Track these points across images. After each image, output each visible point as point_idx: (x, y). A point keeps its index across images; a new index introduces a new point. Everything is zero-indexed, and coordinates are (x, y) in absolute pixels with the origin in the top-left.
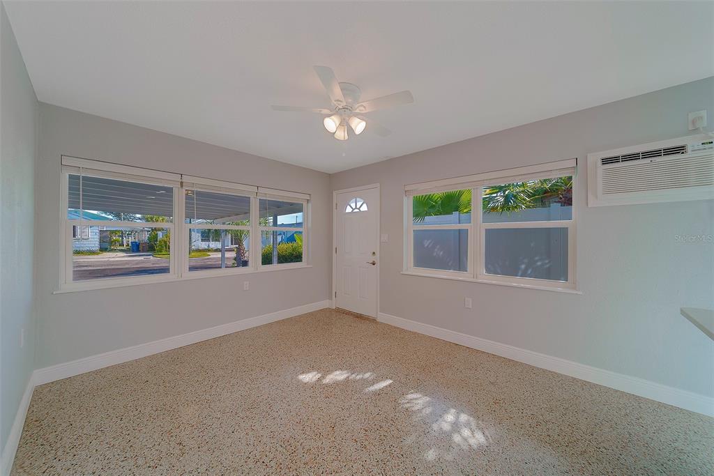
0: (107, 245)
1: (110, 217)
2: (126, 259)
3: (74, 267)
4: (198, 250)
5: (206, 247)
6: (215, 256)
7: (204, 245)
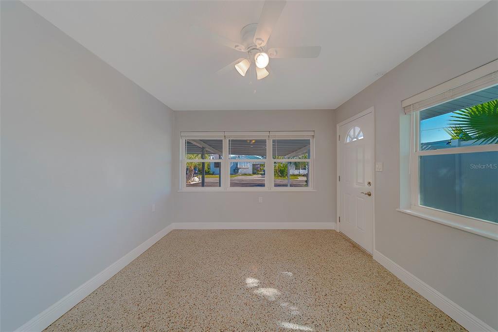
0: (255, 171)
1: (260, 157)
2: (261, 178)
3: (231, 181)
4: (294, 175)
5: (298, 173)
6: (301, 179)
7: (296, 172)
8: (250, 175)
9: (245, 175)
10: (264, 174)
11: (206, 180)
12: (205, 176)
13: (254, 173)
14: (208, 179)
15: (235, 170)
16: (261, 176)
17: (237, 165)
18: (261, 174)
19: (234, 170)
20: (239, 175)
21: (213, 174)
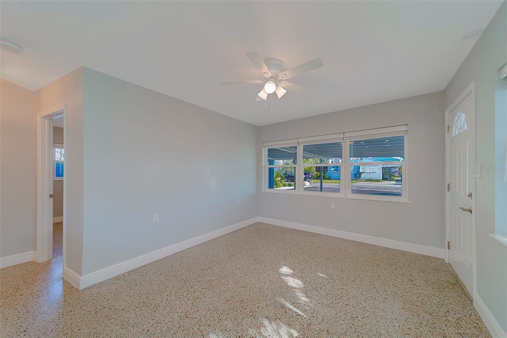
8: (378, 181)
9: (371, 180)
10: (401, 181)
11: (324, 185)
12: (323, 181)
13: (384, 179)
14: (326, 184)
15: (357, 175)
16: (395, 182)
17: (359, 168)
18: (397, 181)
19: (355, 175)
20: (362, 181)
21: (329, 179)
